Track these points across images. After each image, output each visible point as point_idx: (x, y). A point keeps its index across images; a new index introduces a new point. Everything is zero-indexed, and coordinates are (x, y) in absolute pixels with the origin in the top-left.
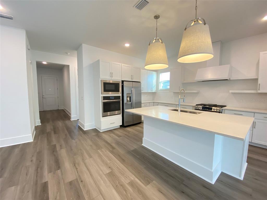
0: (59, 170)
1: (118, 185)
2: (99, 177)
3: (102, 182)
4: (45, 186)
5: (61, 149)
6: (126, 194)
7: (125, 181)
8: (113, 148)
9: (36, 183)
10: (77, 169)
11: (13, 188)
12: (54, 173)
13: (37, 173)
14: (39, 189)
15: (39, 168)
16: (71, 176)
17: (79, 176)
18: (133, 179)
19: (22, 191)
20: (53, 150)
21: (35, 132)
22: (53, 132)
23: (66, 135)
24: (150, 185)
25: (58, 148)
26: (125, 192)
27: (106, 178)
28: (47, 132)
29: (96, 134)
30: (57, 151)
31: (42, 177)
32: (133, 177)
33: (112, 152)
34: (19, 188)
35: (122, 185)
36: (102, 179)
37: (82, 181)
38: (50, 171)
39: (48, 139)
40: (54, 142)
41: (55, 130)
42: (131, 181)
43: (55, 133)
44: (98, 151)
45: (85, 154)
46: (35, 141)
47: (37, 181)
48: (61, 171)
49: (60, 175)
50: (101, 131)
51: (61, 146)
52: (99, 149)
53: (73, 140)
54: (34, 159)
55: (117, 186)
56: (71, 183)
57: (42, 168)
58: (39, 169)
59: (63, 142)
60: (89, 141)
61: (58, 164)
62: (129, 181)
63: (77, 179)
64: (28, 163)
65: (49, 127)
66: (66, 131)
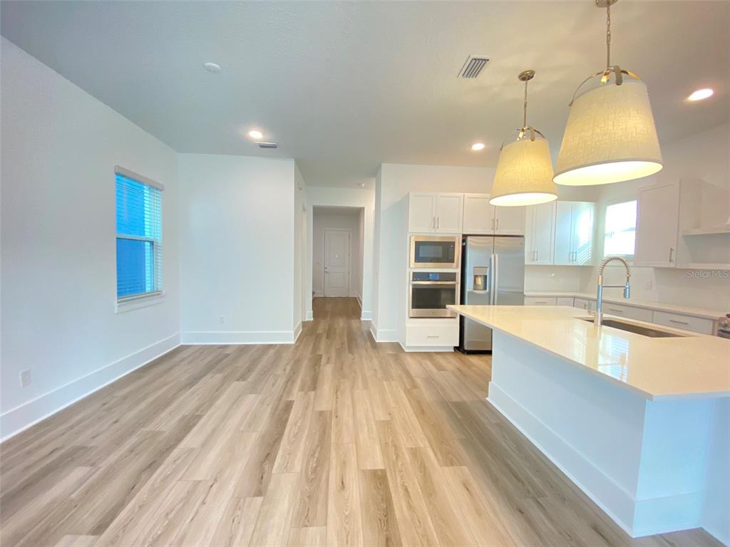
0: (313, 392)
1: (390, 444)
2: (364, 421)
3: (366, 429)
4: (289, 405)
5: (327, 363)
6: (394, 460)
7: (405, 444)
8: (415, 386)
9: (280, 399)
10: (337, 398)
11: (253, 396)
12: (305, 394)
13: (286, 387)
14: (281, 407)
15: (290, 380)
16: (325, 404)
17: (336, 409)
18: (422, 446)
19: (262, 403)
20: (316, 362)
21: (301, 331)
22: (325, 335)
23: (342, 344)
24: (451, 468)
25: (324, 360)
26: (394, 457)
27: (374, 427)
28: (318, 332)
29: (394, 353)
30: (320, 365)
31: (289, 393)
32: (424, 445)
33: (408, 392)
34: (260, 397)
35: (395, 446)
36: (368, 425)
37: (337, 417)
38: (302, 389)
39: (314, 345)
40: (322, 350)
41: (330, 333)
42: (416, 448)
43: (328, 337)
44: (385, 383)
45: (360, 381)
46: (297, 344)
47: (282, 396)
48: (316, 394)
49: (312, 398)
50: (407, 351)
51: (328, 359)
52: (386, 380)
53: (350, 355)
54: (288, 368)
55: (386, 443)
56: (321, 413)
57: (293, 382)
58: (290, 383)
59: (333, 354)
60: (376, 362)
61: (314, 384)
62: (413, 447)
63: (331, 412)
64: (279, 372)
65: (322, 327)
66: (345, 339)
